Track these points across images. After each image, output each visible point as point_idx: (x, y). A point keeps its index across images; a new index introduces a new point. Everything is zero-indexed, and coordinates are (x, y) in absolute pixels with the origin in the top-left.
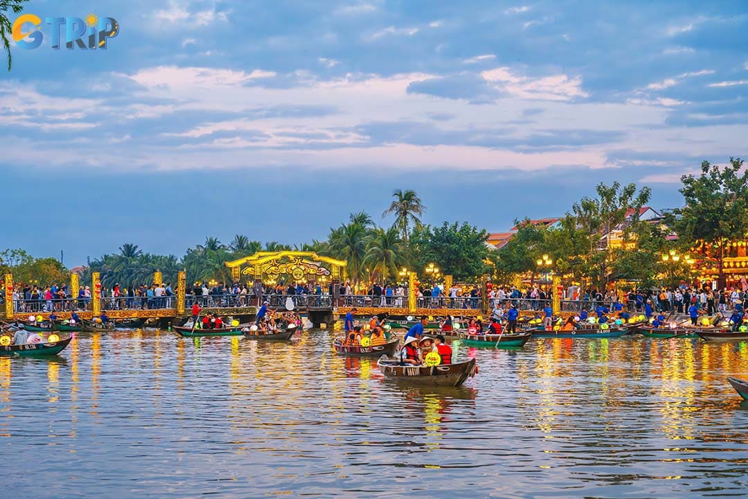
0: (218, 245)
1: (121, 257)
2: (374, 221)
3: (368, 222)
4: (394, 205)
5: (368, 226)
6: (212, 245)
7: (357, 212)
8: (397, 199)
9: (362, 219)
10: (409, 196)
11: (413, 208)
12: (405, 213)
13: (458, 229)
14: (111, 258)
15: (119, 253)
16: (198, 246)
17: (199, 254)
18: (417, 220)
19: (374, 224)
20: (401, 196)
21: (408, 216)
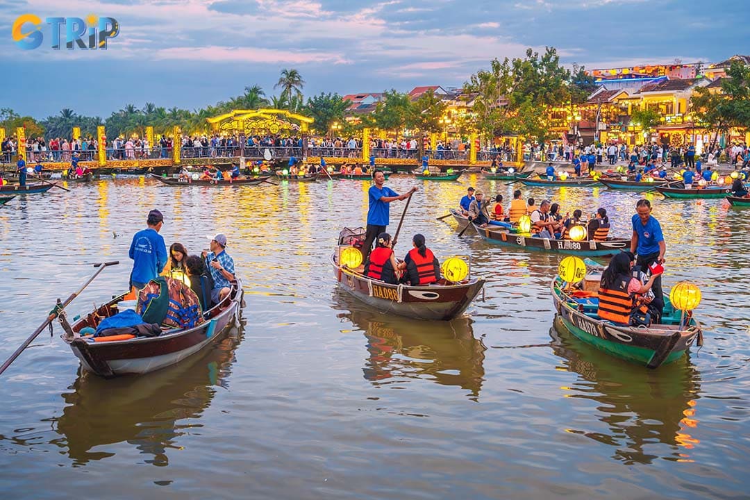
0: (135, 110)
1: (61, 118)
2: (265, 92)
3: (260, 93)
4: (282, 80)
5: (260, 96)
6: (131, 110)
7: (251, 86)
8: (284, 76)
9: (256, 90)
10: (293, 74)
11: (296, 82)
12: (290, 86)
13: (331, 98)
14: (55, 119)
15: (61, 115)
16: (121, 111)
17: (122, 116)
18: (298, 91)
19: (264, 94)
20: (287, 74)
21: (292, 89)
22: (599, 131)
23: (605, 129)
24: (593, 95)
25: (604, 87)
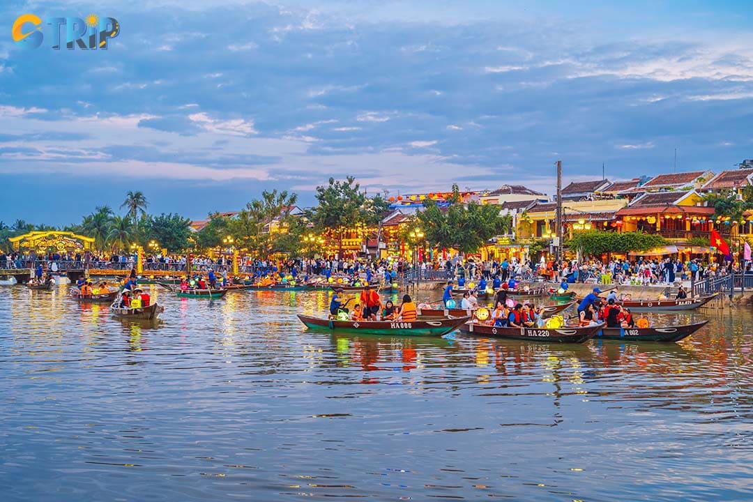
0: (4, 226)
2: (114, 212)
3: (109, 212)
4: (127, 201)
5: (109, 215)
7: (102, 206)
8: (130, 198)
9: (106, 210)
10: (138, 195)
11: (140, 203)
12: (135, 207)
13: (171, 218)
18: (143, 212)
19: (114, 214)
20: (132, 196)
21: (137, 209)
22: (380, 249)
23: (385, 247)
24: (389, 218)
25: (400, 211)
